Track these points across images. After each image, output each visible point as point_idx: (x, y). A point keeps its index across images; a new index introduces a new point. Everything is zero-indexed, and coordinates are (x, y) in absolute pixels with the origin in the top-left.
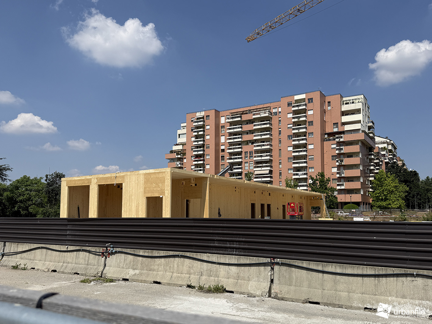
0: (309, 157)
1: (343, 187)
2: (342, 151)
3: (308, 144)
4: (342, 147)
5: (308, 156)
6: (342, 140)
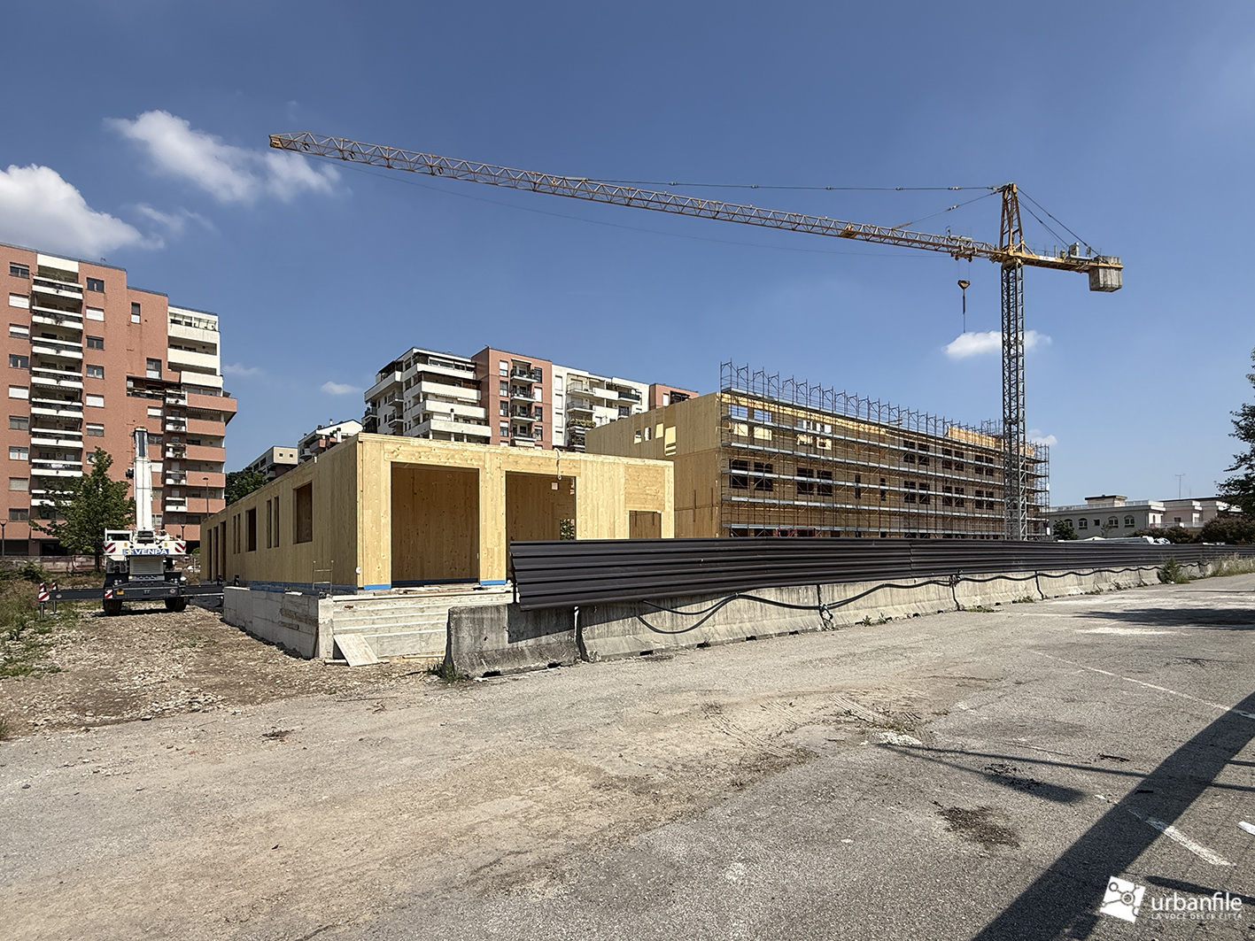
0: (88, 427)
1: (182, 509)
2: (183, 428)
3: (84, 394)
4: (182, 419)
5: (84, 423)
6: (181, 402)
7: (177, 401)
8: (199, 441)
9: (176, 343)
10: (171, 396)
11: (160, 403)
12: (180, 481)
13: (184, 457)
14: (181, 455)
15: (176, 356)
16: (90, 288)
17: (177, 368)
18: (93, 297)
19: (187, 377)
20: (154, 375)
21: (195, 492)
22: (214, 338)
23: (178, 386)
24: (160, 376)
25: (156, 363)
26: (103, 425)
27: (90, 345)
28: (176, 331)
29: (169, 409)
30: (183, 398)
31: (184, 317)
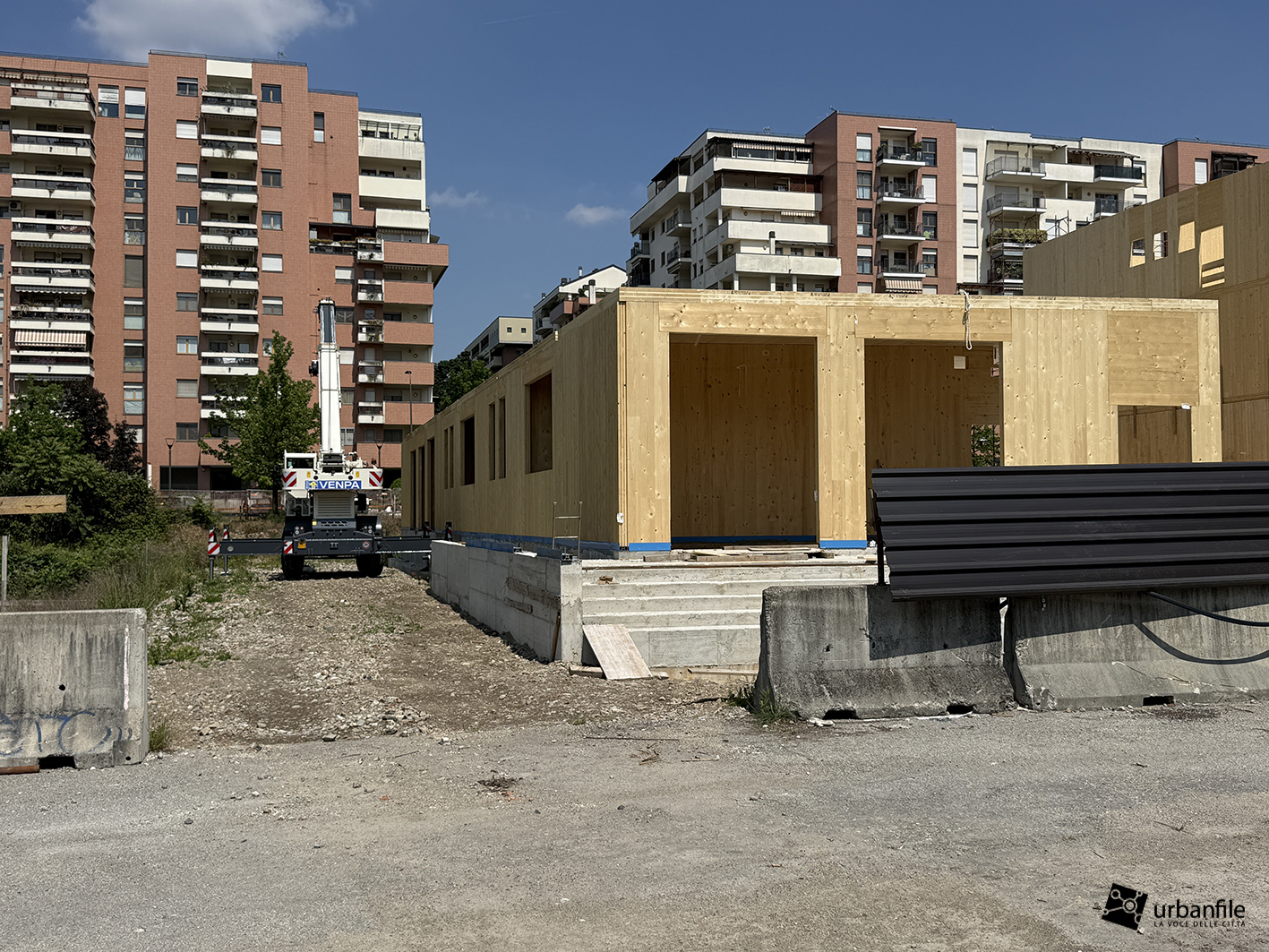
0: (264, 302)
1: (379, 419)
2: (380, 296)
5: (260, 297)
6: (378, 257)
7: (371, 256)
8: (400, 315)
9: (371, 167)
10: (364, 247)
11: (349, 260)
12: (375, 378)
13: (381, 340)
14: (377, 337)
15: (371, 186)
16: (265, 98)
17: (371, 204)
18: (270, 112)
19: (385, 218)
20: (341, 218)
21: (393, 393)
22: (415, 151)
23: (372, 231)
24: (350, 218)
25: (343, 199)
26: (281, 298)
27: (265, 182)
28: (370, 148)
29: (362, 268)
30: (378, 249)
31: (378, 124)
